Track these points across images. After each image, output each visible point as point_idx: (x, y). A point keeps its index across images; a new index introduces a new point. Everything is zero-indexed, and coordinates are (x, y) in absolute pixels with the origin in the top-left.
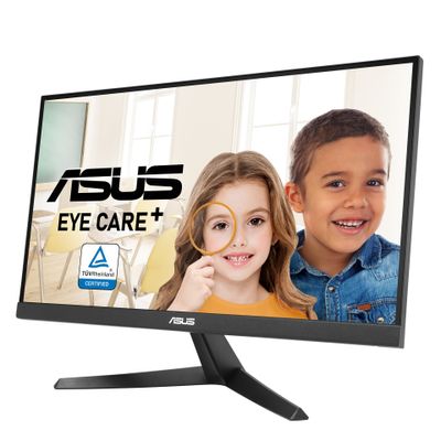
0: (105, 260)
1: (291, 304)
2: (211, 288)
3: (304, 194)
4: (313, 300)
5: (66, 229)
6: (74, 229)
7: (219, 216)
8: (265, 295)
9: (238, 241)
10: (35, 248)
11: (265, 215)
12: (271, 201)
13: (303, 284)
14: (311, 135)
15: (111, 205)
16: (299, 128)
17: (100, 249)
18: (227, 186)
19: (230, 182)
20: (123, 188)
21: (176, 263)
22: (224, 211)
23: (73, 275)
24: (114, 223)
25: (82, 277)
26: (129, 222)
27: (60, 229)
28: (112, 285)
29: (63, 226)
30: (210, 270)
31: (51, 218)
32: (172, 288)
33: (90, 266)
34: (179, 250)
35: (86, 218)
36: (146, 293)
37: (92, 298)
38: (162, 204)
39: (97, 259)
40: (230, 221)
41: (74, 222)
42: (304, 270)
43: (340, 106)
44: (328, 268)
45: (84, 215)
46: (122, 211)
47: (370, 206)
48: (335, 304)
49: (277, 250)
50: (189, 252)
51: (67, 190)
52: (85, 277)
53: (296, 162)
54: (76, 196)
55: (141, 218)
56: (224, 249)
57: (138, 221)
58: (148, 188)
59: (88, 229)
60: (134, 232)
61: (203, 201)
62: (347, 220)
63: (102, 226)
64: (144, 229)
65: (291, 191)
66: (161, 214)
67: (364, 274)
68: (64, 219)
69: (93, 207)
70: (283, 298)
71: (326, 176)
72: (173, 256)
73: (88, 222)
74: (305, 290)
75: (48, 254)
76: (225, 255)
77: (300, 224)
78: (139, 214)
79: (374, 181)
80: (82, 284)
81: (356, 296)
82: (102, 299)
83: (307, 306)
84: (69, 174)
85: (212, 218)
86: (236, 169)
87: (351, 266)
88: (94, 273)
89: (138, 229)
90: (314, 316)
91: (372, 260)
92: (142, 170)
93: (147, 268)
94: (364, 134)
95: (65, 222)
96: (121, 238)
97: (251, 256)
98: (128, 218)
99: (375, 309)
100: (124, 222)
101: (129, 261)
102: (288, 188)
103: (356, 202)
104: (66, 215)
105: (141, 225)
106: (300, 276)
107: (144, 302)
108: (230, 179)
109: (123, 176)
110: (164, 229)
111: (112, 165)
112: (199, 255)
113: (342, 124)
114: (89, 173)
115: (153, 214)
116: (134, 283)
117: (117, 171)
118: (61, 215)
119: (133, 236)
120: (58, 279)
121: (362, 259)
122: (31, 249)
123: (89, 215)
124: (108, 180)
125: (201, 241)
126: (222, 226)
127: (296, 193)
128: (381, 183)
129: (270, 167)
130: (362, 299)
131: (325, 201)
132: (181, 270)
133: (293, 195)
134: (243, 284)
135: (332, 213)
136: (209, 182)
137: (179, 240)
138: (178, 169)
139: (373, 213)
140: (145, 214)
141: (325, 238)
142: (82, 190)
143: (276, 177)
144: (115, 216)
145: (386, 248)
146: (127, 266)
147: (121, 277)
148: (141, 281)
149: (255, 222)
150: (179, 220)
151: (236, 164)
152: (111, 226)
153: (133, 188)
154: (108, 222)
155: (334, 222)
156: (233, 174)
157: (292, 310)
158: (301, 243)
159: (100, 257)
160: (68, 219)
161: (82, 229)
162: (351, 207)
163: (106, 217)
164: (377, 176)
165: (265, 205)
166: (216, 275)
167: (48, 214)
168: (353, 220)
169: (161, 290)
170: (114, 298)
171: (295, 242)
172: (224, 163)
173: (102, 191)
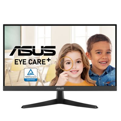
0: (33, 73)
1: (90, 83)
2: (67, 80)
3: (91, 55)
4: (95, 81)
5: (18, 64)
6: (20, 64)
7: (68, 61)
9: (74, 67)
10: (7, 70)
11: (81, 60)
12: (82, 57)
13: (92, 78)
15: (33, 57)
16: (88, 38)
17: (31, 70)
18: (69, 52)
19: (70, 51)
20: (36, 52)
21: (56, 73)
22: (69, 59)
23: (22, 77)
24: (35, 62)
25: (25, 78)
27: (15, 64)
28: (36, 80)
29: (16, 63)
30: (67, 75)
31: (12, 61)
32: (56, 80)
33: (28, 75)
34: (57, 70)
35: (24, 61)
36: (47, 82)
37: (29, 84)
38: (50, 57)
39: (30, 73)
41: (20, 62)
42: (93, 74)
43: (99, 33)
45: (23, 60)
46: (37, 59)
47: (108, 58)
48: (101, 82)
49: (85, 69)
50: (60, 70)
51: (17, 52)
52: (26, 78)
53: (88, 47)
54: (20, 54)
55: (44, 61)
56: (70, 69)
58: (45, 52)
59: (26, 64)
60: (42, 65)
62: (103, 62)
63: (30, 63)
64: (45, 64)
65: (88, 54)
66: (50, 60)
67: (107, 75)
68: (16, 61)
69: (27, 58)
70: (88, 81)
71: (96, 51)
72: (55, 71)
73: (25, 62)
74: (93, 79)
75: (12, 71)
77: (90, 63)
78: (43, 60)
79: (108, 52)
80: (25, 80)
82: (33, 84)
83: (94, 83)
84: (16, 47)
85: (66, 61)
86: (71, 48)
87: (104, 73)
88: (29, 77)
89: (43, 64)
90: (96, 85)
91: (109, 71)
92: (42, 47)
93: (47, 75)
94: (105, 41)
96: (38, 67)
97: (78, 71)
98: (39, 61)
99: (111, 83)
100: (38, 62)
101: (41, 73)
102: (86, 53)
103: (104, 57)
104: (18, 60)
105: (44, 63)
107: (47, 84)
108: (70, 50)
109: (36, 49)
110: (51, 64)
111: (32, 45)
112: (63, 71)
113: (99, 38)
114: (24, 47)
115: (47, 60)
116: (43, 79)
117: (34, 47)
118: (15, 60)
119: (41, 66)
120: (17, 79)
121: (107, 71)
122: (5, 70)
123: (26, 60)
124: (31, 49)
125: (63, 67)
126: (69, 63)
127: (89, 55)
128: (110, 53)
129: (81, 48)
132: (58, 75)
133: (88, 55)
134: (76, 78)
135: (99, 60)
136: (64, 51)
137: (56, 67)
138: (54, 47)
139: (109, 60)
140: (45, 60)
141: (97, 66)
142: (22, 52)
143: (83, 50)
144: (35, 60)
145: (112, 68)
146: (41, 75)
147: (39, 77)
148: (46, 78)
149: (78, 62)
150: (56, 62)
151: (72, 47)
152: (34, 63)
153: (40, 52)
154: (32, 62)
155: (99, 62)
156: (71, 49)
157: (90, 84)
158: (91, 68)
159: (31, 72)
161: (23, 64)
162: (103, 59)
163: (32, 60)
164: (109, 51)
165: (81, 58)
166: (68, 76)
167: (10, 59)
168: (104, 62)
169: (52, 81)
170: (37, 84)
171: (90, 67)
172: (68, 46)
173: (29, 53)
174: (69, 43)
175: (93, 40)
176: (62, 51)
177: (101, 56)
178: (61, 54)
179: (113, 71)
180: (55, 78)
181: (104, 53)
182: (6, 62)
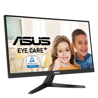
0: (34, 60)
1: (77, 67)
2: (61, 65)
3: (75, 45)
4: (80, 65)
5: (20, 53)
6: (23, 52)
7: (60, 49)
8: (72, 65)
9: (65, 54)
11: (69, 49)
13: (78, 62)
14: (74, 33)
15: (32, 46)
16: (72, 32)
17: (32, 58)
18: (60, 43)
19: (61, 42)
20: (35, 42)
21: (52, 60)
22: (61, 48)
23: (25, 64)
24: (35, 51)
25: (28, 65)
26: (39, 51)
27: (18, 52)
28: (37, 66)
29: (19, 52)
30: (60, 61)
31: (16, 49)
32: (52, 65)
33: (30, 62)
34: (52, 57)
35: (26, 50)
36: (46, 67)
37: (32, 70)
38: (46, 46)
39: (32, 60)
40: (62, 50)
41: (23, 51)
42: (78, 60)
43: (79, 28)
44: (82, 59)
45: (25, 49)
46: (36, 48)
48: (84, 66)
49: (72, 56)
51: (19, 42)
52: (29, 65)
53: (73, 38)
54: (22, 44)
55: (42, 50)
57: (41, 50)
58: (42, 42)
59: (27, 52)
60: (40, 53)
61: (56, 46)
62: (83, 50)
63: (31, 51)
64: (43, 52)
65: (73, 44)
66: (47, 49)
67: (87, 60)
68: (19, 50)
69: (28, 47)
70: (75, 66)
71: (78, 42)
72: (51, 58)
73: (27, 51)
75: (16, 59)
76: (62, 57)
78: (41, 49)
79: (86, 43)
80: (28, 67)
81: (87, 64)
82: (35, 70)
83: (79, 67)
84: (18, 38)
85: (58, 50)
86: (61, 39)
87: (85, 58)
88: (31, 64)
89: (41, 52)
90: (81, 68)
91: (88, 57)
92: (40, 38)
93: (45, 61)
94: (83, 34)
95: (20, 51)
96: (37, 55)
97: (68, 58)
98: (38, 50)
99: (90, 66)
101: (40, 60)
102: (72, 44)
104: (20, 49)
105: (42, 51)
106: (77, 61)
107: (46, 70)
108: (61, 41)
109: (35, 39)
110: (48, 52)
111: (31, 36)
112: (57, 58)
113: (79, 32)
114: (24, 38)
115: (44, 49)
116: (43, 65)
117: (33, 38)
118: (18, 49)
119: (40, 54)
120: (21, 66)
121: (87, 57)
122: (10, 58)
123: (27, 49)
124: (31, 40)
125: (57, 55)
126: (61, 51)
127: (74, 45)
128: (87, 43)
130: (88, 64)
131: (79, 46)
132: (54, 61)
133: (73, 45)
134: (67, 63)
135: (80, 49)
137: (52, 55)
138: (49, 38)
139: (87, 49)
140: (43, 49)
142: (23, 42)
144: (34, 49)
145: (90, 55)
146: (40, 61)
147: (39, 64)
148: (44, 65)
149: (67, 50)
150: (51, 50)
151: (61, 38)
152: (34, 52)
153: (38, 42)
155: (81, 50)
156: (61, 40)
157: (77, 68)
158: (76, 55)
159: (32, 59)
160: (21, 50)
161: (25, 52)
162: (83, 48)
163: (32, 49)
164: (86, 42)
166: (61, 62)
167: (14, 48)
168: (84, 50)
169: (50, 66)
170: (38, 69)
171: (75, 54)
172: (59, 38)
173: (29, 43)
174: (59, 35)
175: (75, 33)
176: (55, 42)
177: (82, 46)
178: (55, 44)
179: (91, 57)
180: (52, 64)
181: (83, 43)
182: (10, 51)
